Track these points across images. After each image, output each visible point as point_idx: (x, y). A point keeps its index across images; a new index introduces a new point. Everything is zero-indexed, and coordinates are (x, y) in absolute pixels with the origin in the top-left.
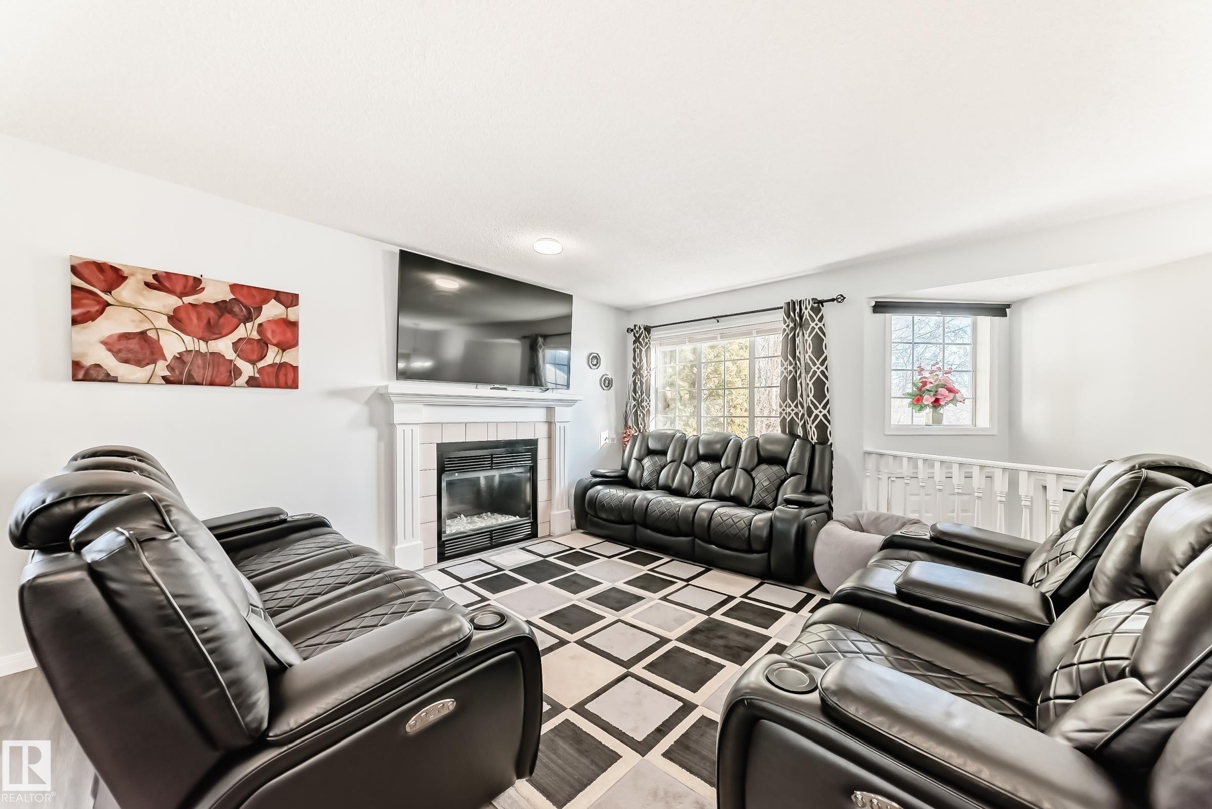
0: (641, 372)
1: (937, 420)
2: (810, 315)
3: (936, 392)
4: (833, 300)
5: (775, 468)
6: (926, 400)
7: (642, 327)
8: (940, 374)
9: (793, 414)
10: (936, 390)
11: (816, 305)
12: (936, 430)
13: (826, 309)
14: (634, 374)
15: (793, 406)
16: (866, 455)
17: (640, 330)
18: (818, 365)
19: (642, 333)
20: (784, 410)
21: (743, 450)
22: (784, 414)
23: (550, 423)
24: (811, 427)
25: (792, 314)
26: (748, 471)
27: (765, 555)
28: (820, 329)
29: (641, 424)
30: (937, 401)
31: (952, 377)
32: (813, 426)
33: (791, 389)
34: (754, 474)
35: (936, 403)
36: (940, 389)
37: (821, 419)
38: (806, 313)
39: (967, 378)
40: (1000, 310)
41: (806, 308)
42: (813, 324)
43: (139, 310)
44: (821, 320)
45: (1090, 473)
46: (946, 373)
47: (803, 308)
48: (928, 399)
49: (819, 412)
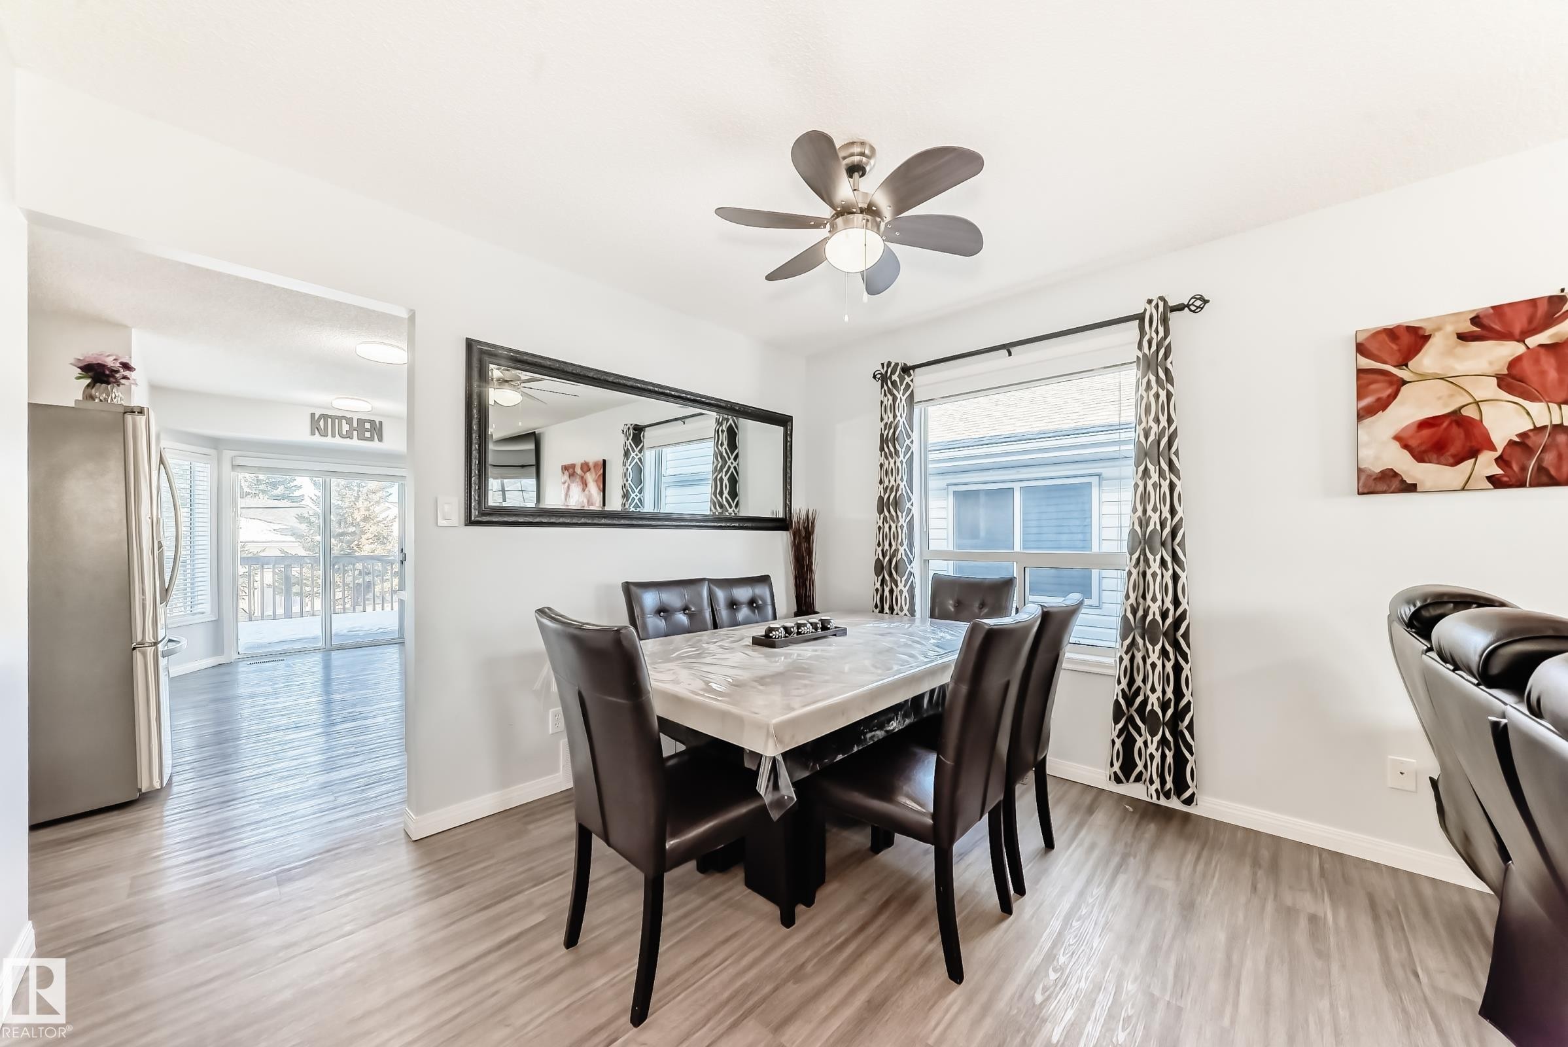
43: (1447, 379)
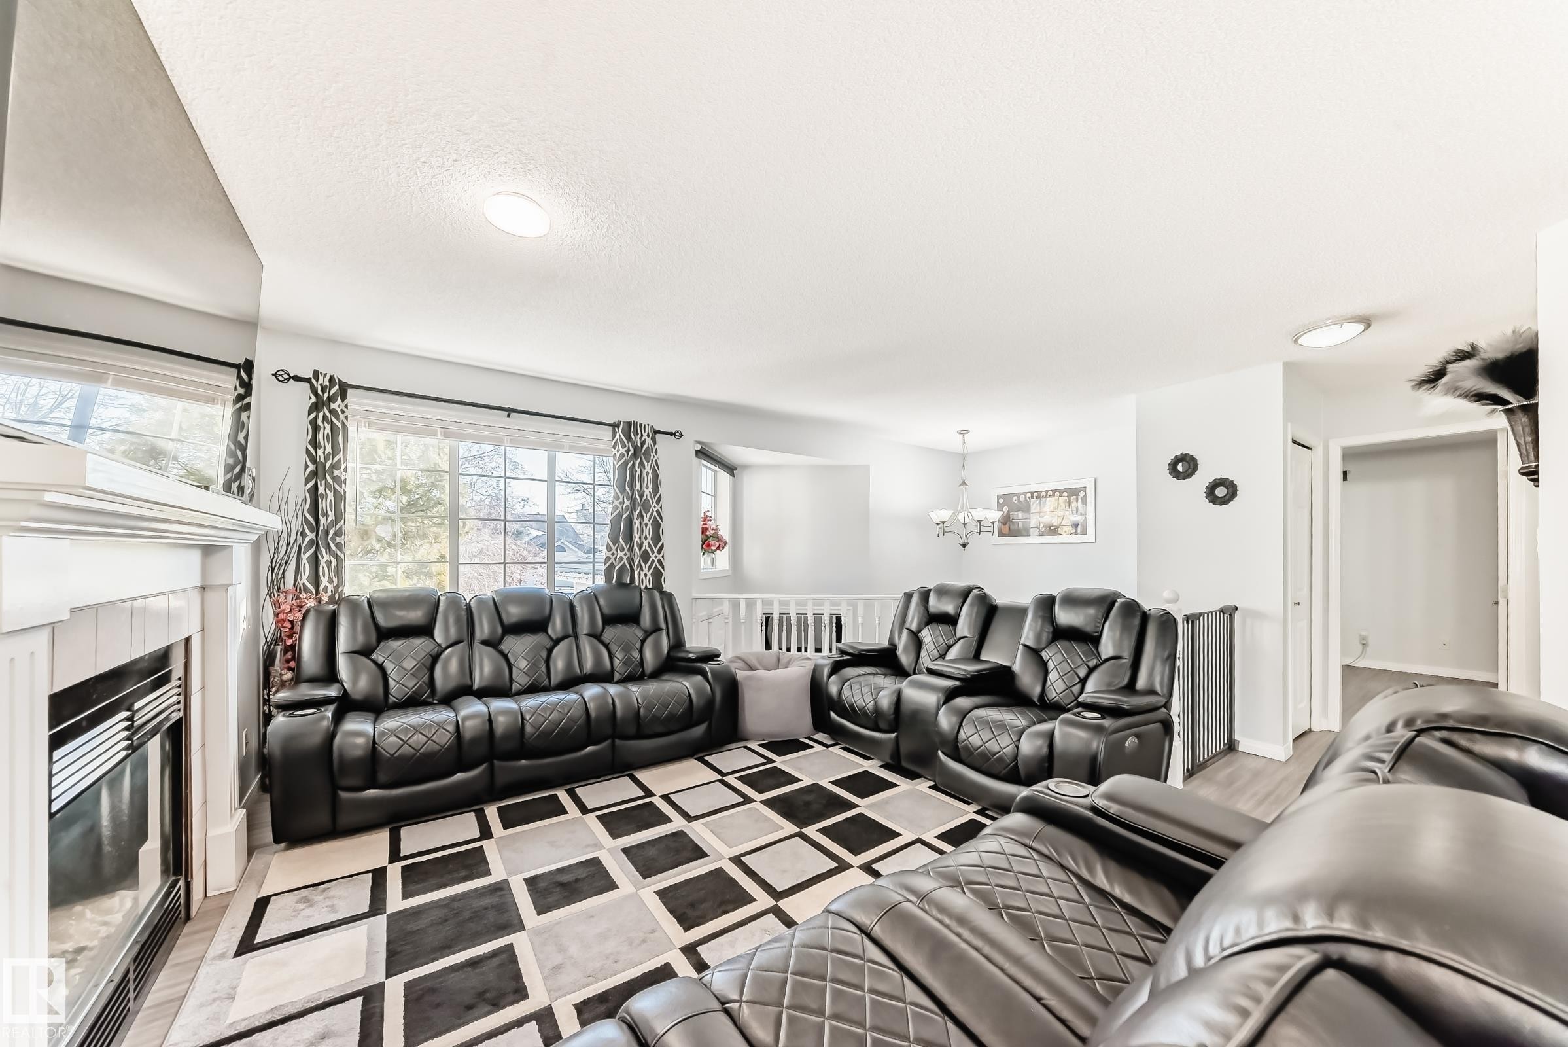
4: (671, 434)
7: (333, 381)
9: (625, 559)
11: (655, 434)
13: (662, 442)
15: (626, 549)
16: (694, 601)
17: (327, 387)
18: (655, 503)
19: (333, 393)
20: (613, 554)
21: (578, 609)
22: (612, 558)
23: (205, 590)
26: (597, 637)
27: (706, 723)
28: (657, 462)
32: (649, 573)
33: (625, 529)
34: (605, 638)
37: (656, 566)
41: (647, 436)
44: (658, 452)
47: (644, 435)
49: (656, 557)
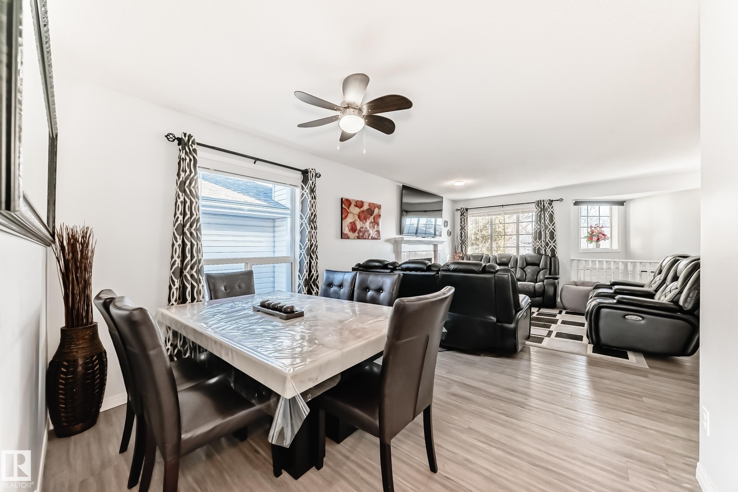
0: (465, 228)
1: (598, 246)
2: (548, 206)
3: (598, 236)
4: (558, 200)
5: (535, 268)
6: (594, 239)
7: (465, 209)
8: (598, 228)
9: (539, 246)
10: (598, 235)
11: (550, 202)
12: (598, 250)
13: (554, 204)
14: (461, 229)
15: (540, 242)
16: (572, 261)
17: (464, 210)
18: (551, 226)
19: (465, 211)
21: (519, 260)
22: (535, 245)
23: (435, 251)
24: (548, 250)
25: (540, 205)
26: (523, 269)
27: (541, 298)
28: (552, 211)
29: (464, 251)
30: (598, 239)
31: (603, 229)
32: (549, 250)
33: (538, 236)
34: (525, 269)
35: (598, 240)
36: (600, 234)
37: (552, 247)
38: (546, 205)
39: (609, 229)
40: (621, 203)
41: (546, 203)
42: (549, 210)
43: (353, 214)
44: (552, 208)
45: (661, 262)
46: (600, 228)
47: (545, 203)
48: (595, 238)
49: (552, 244)
